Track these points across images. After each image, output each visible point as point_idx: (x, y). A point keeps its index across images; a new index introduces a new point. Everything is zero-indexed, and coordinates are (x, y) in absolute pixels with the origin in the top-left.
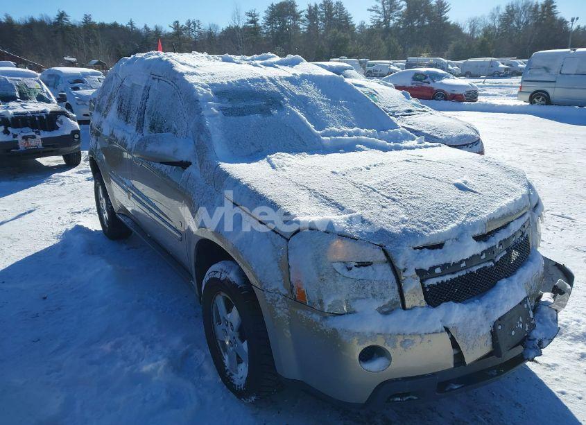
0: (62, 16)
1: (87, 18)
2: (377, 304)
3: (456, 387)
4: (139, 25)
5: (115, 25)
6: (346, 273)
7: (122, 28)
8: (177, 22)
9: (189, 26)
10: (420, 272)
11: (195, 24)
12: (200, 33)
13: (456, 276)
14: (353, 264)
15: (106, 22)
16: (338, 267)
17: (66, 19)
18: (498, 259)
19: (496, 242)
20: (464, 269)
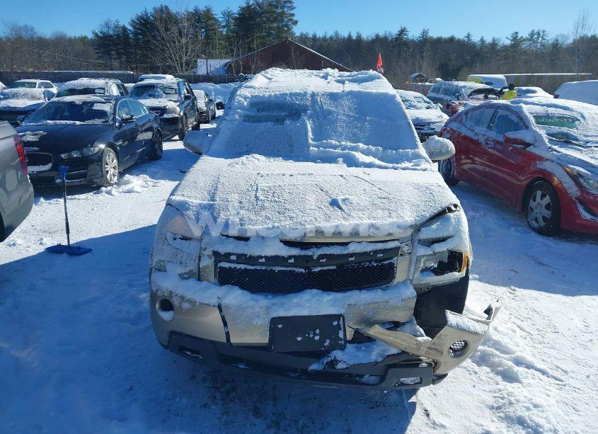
0: (402, 31)
1: (425, 32)
2: (181, 270)
3: (242, 367)
4: (476, 39)
5: (452, 39)
6: (171, 242)
7: (459, 41)
8: (517, 33)
9: (532, 37)
10: (216, 254)
11: (538, 34)
12: (543, 45)
13: (253, 268)
14: (178, 237)
15: (443, 37)
16: (169, 236)
17: (405, 35)
18: (317, 270)
19: (315, 253)
20: (262, 264)
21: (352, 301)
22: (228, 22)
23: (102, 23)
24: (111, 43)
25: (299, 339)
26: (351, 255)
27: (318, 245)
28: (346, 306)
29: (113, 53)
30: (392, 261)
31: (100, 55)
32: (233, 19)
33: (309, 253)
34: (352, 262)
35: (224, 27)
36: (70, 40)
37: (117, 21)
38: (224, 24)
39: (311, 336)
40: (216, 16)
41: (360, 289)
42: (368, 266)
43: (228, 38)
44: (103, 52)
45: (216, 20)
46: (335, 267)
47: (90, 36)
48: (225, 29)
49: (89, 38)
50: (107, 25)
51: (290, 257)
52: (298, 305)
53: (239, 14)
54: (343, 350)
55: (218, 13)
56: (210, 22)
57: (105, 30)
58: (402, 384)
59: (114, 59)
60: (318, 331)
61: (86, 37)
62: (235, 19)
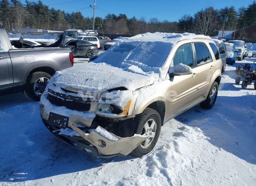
10: (49, 89)
13: (53, 95)
18: (67, 100)
19: (68, 94)
20: (61, 97)
21: (72, 114)
22: (241, 13)
23: (183, 16)
24: (185, 24)
25: (55, 121)
26: (77, 97)
27: (70, 92)
28: (70, 115)
29: (185, 28)
30: (90, 103)
31: (179, 29)
32: (244, 11)
33: (66, 94)
34: (77, 100)
35: (238, 15)
36: (170, 23)
37: (189, 15)
38: (239, 14)
39: (57, 121)
40: (235, 11)
41: (77, 110)
42: (82, 103)
43: (239, 20)
44: (180, 28)
45: (235, 12)
46: (72, 101)
47: (178, 21)
48: (239, 17)
49: (177, 22)
50: (185, 17)
51: (61, 94)
52: (57, 110)
53: (248, 9)
54: (64, 129)
55: (237, 9)
56: (231, 13)
57: (183, 19)
58: (85, 151)
59: (185, 30)
60: (59, 120)
61: (176, 22)
62: (245, 11)
